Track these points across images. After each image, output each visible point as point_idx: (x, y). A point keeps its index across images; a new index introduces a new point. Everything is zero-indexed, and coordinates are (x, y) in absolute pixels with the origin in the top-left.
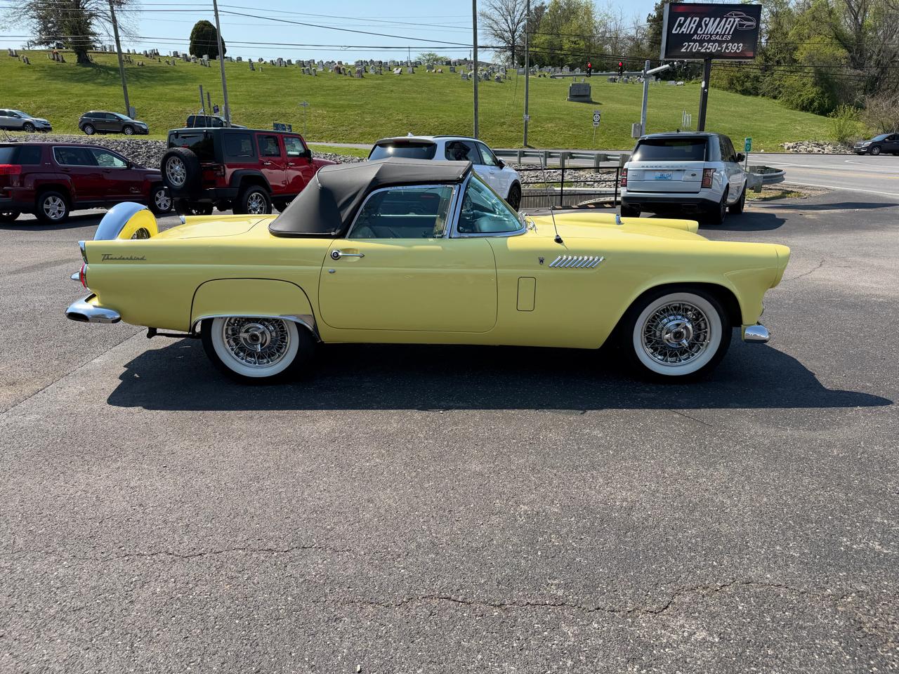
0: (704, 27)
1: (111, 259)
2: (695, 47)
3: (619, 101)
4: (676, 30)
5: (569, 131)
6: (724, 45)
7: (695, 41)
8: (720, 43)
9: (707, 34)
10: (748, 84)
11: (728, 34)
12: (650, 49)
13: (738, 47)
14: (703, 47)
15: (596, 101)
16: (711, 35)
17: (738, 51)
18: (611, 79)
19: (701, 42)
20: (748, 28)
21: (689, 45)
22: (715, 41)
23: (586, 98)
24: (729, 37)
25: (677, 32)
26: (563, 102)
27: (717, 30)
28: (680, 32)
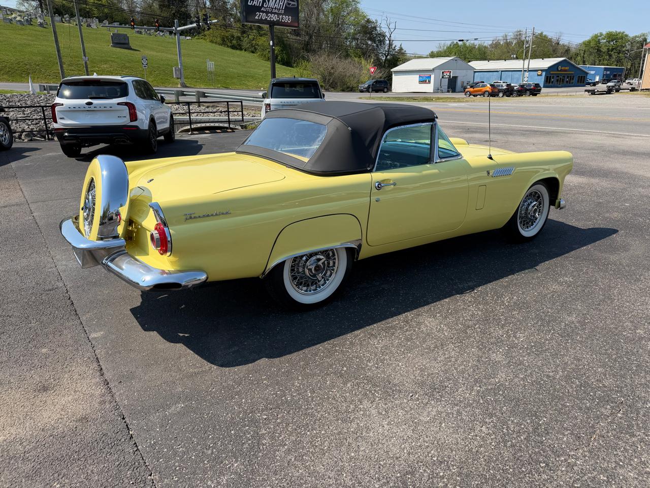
0: (267, 3)
1: (195, 217)
2: (264, 16)
3: (152, 49)
4: (250, 3)
5: (123, 71)
6: (281, 17)
7: (263, 12)
8: (279, 14)
9: (270, 8)
10: (234, 42)
11: (282, 9)
12: (160, 11)
13: (289, 19)
14: (268, 17)
15: (134, 48)
16: (272, 9)
17: (289, 22)
18: (138, 32)
19: (267, 13)
20: (293, 6)
21: (260, 15)
22: (275, 13)
23: (126, 46)
24: (283, 11)
25: (251, 4)
26: (109, 47)
27: (275, 5)
28: (253, 4)
